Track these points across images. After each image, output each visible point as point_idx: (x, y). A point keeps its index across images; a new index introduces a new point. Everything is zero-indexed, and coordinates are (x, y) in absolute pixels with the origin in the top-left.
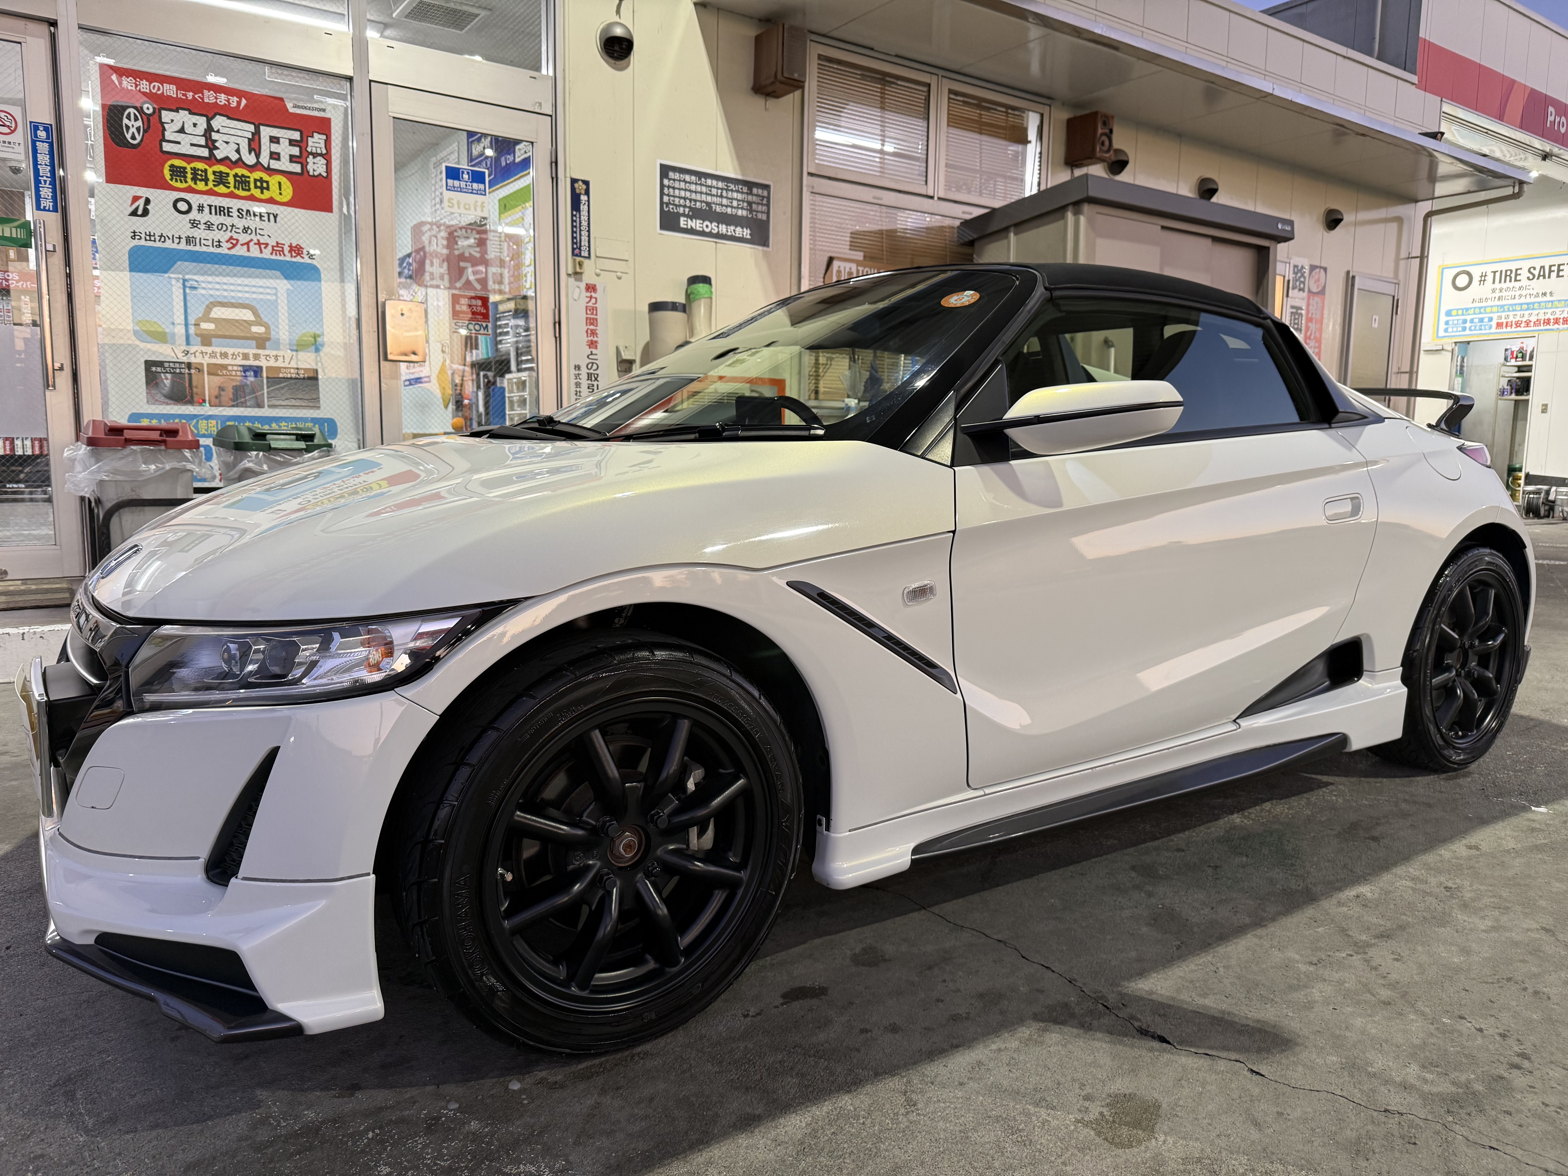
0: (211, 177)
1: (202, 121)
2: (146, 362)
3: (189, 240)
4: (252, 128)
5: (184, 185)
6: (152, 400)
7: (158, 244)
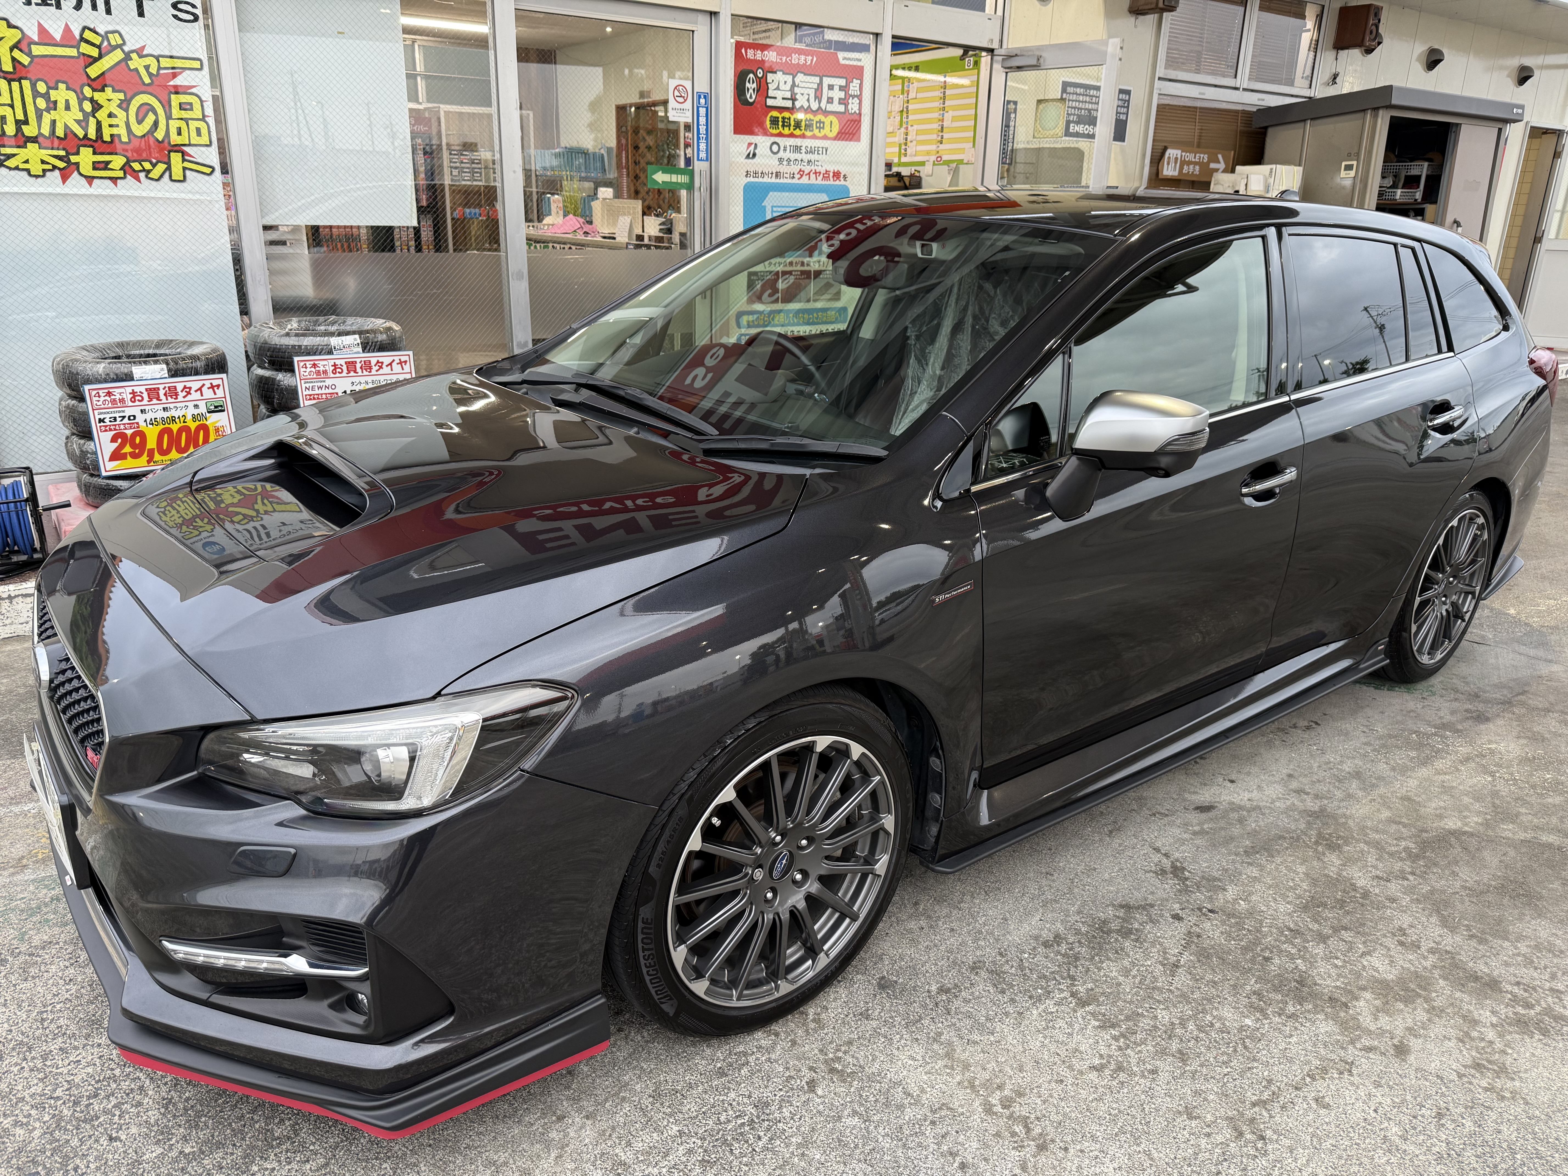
0: (792, 123)
1: (789, 78)
2: (749, 273)
3: (777, 175)
4: (817, 79)
5: (777, 131)
6: (750, 301)
7: (761, 180)
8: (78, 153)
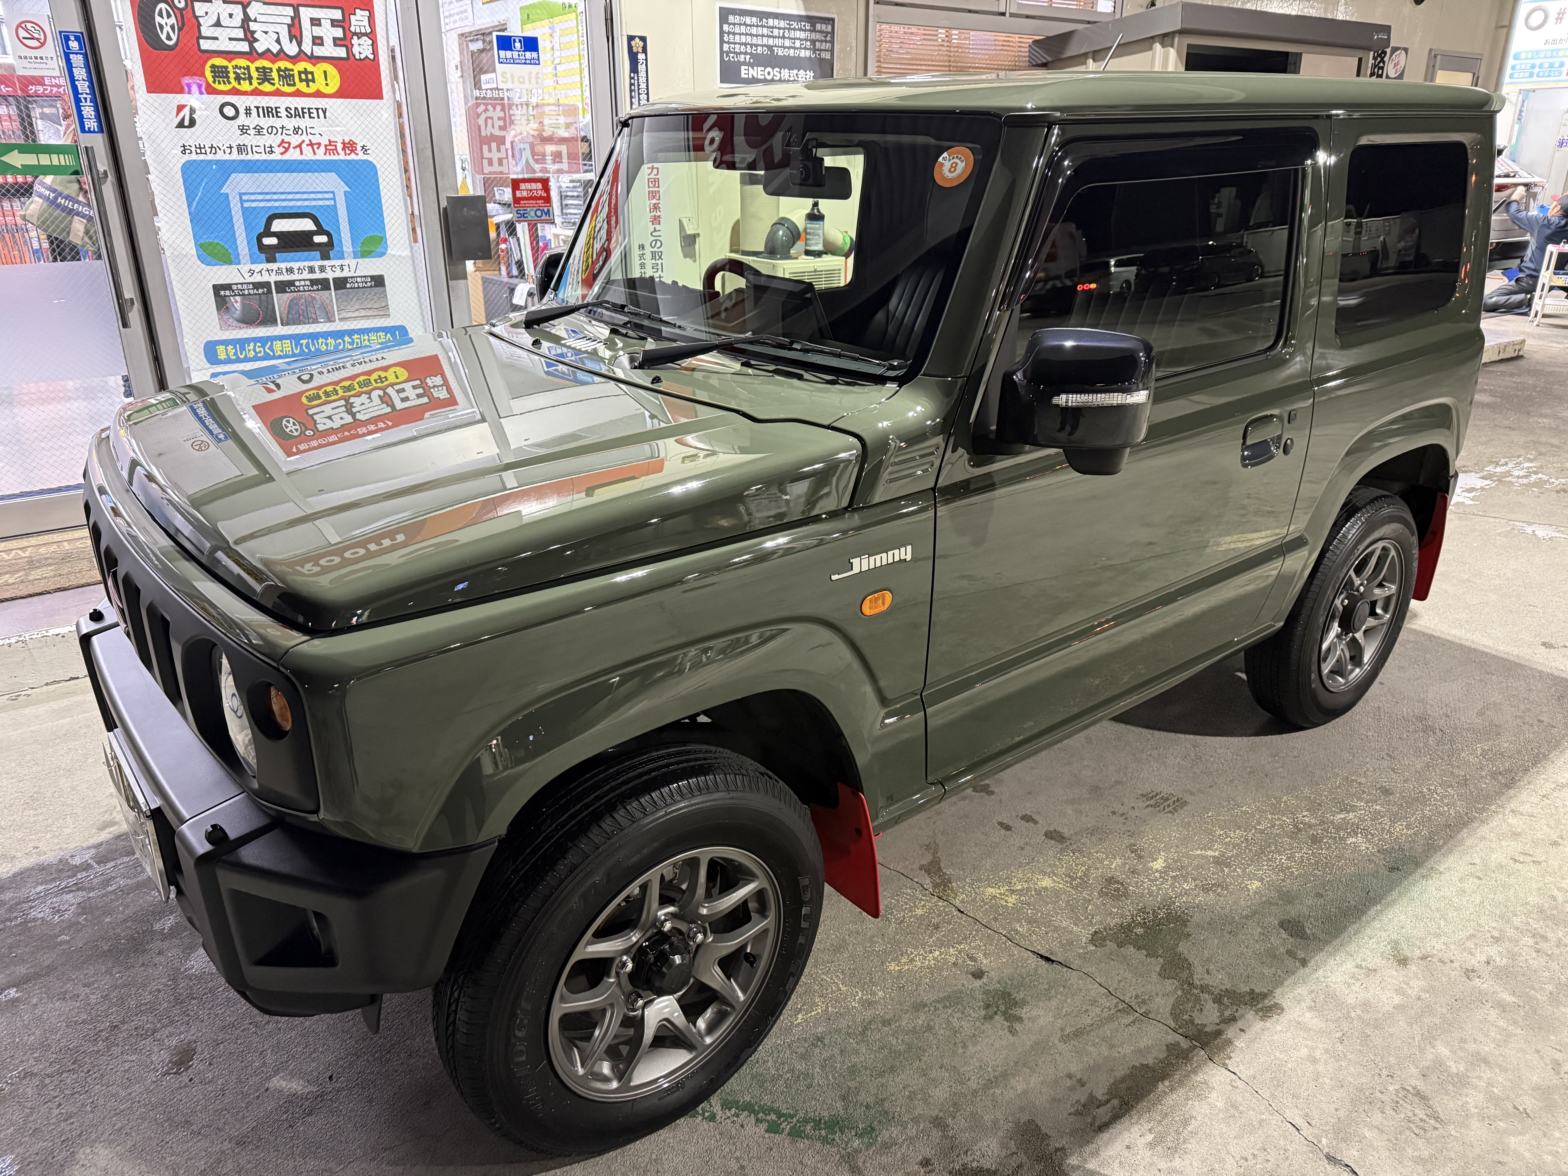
0: (255, 74)
1: (237, 10)
2: (214, 286)
3: (241, 149)
4: (290, 11)
5: (227, 87)
6: (225, 326)
7: (210, 157)
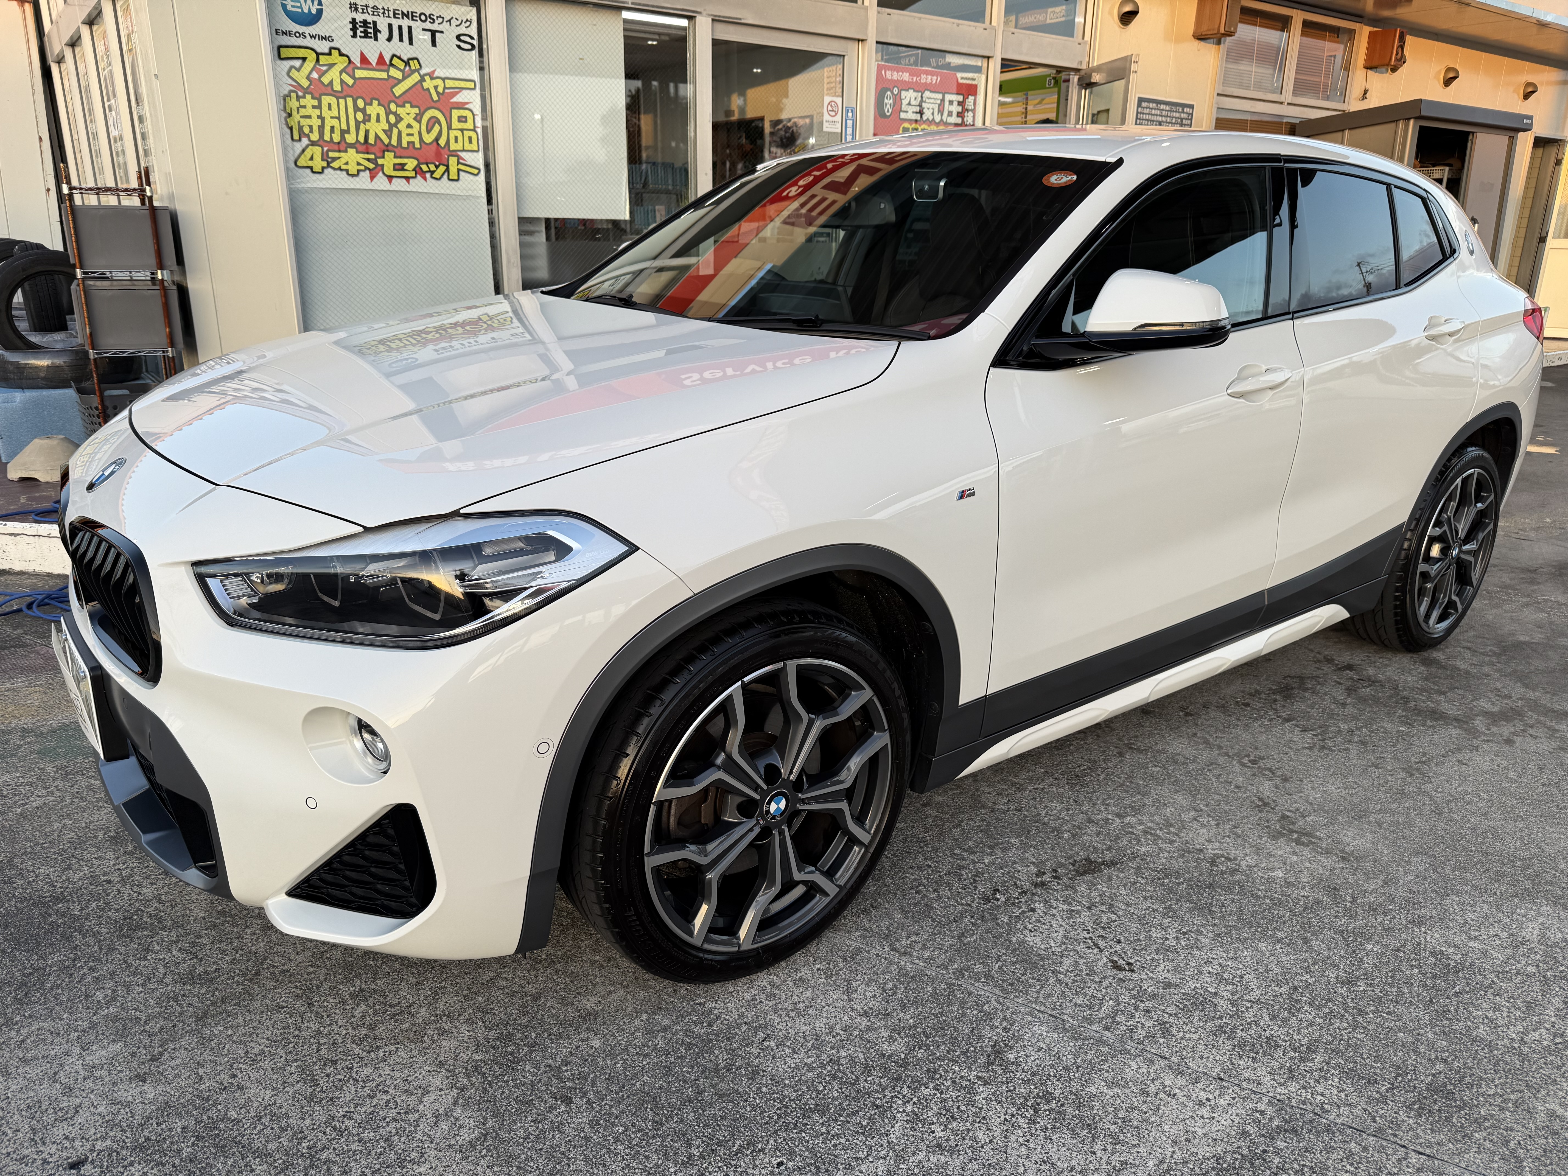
1: (918, 95)
8: (383, 157)
